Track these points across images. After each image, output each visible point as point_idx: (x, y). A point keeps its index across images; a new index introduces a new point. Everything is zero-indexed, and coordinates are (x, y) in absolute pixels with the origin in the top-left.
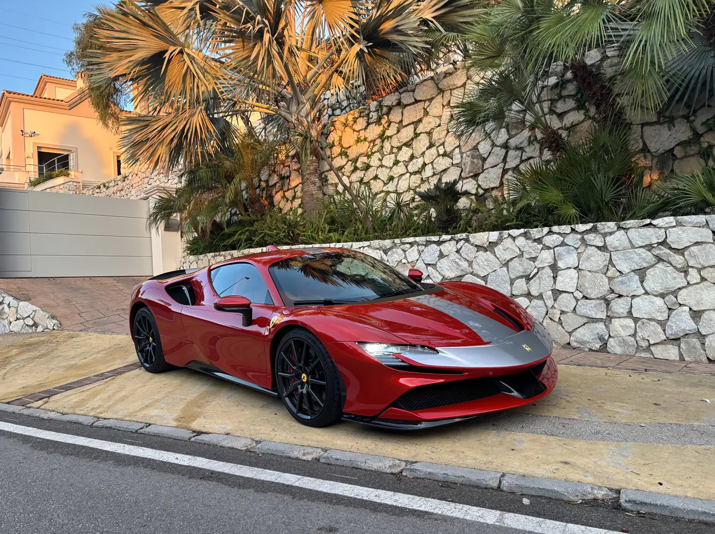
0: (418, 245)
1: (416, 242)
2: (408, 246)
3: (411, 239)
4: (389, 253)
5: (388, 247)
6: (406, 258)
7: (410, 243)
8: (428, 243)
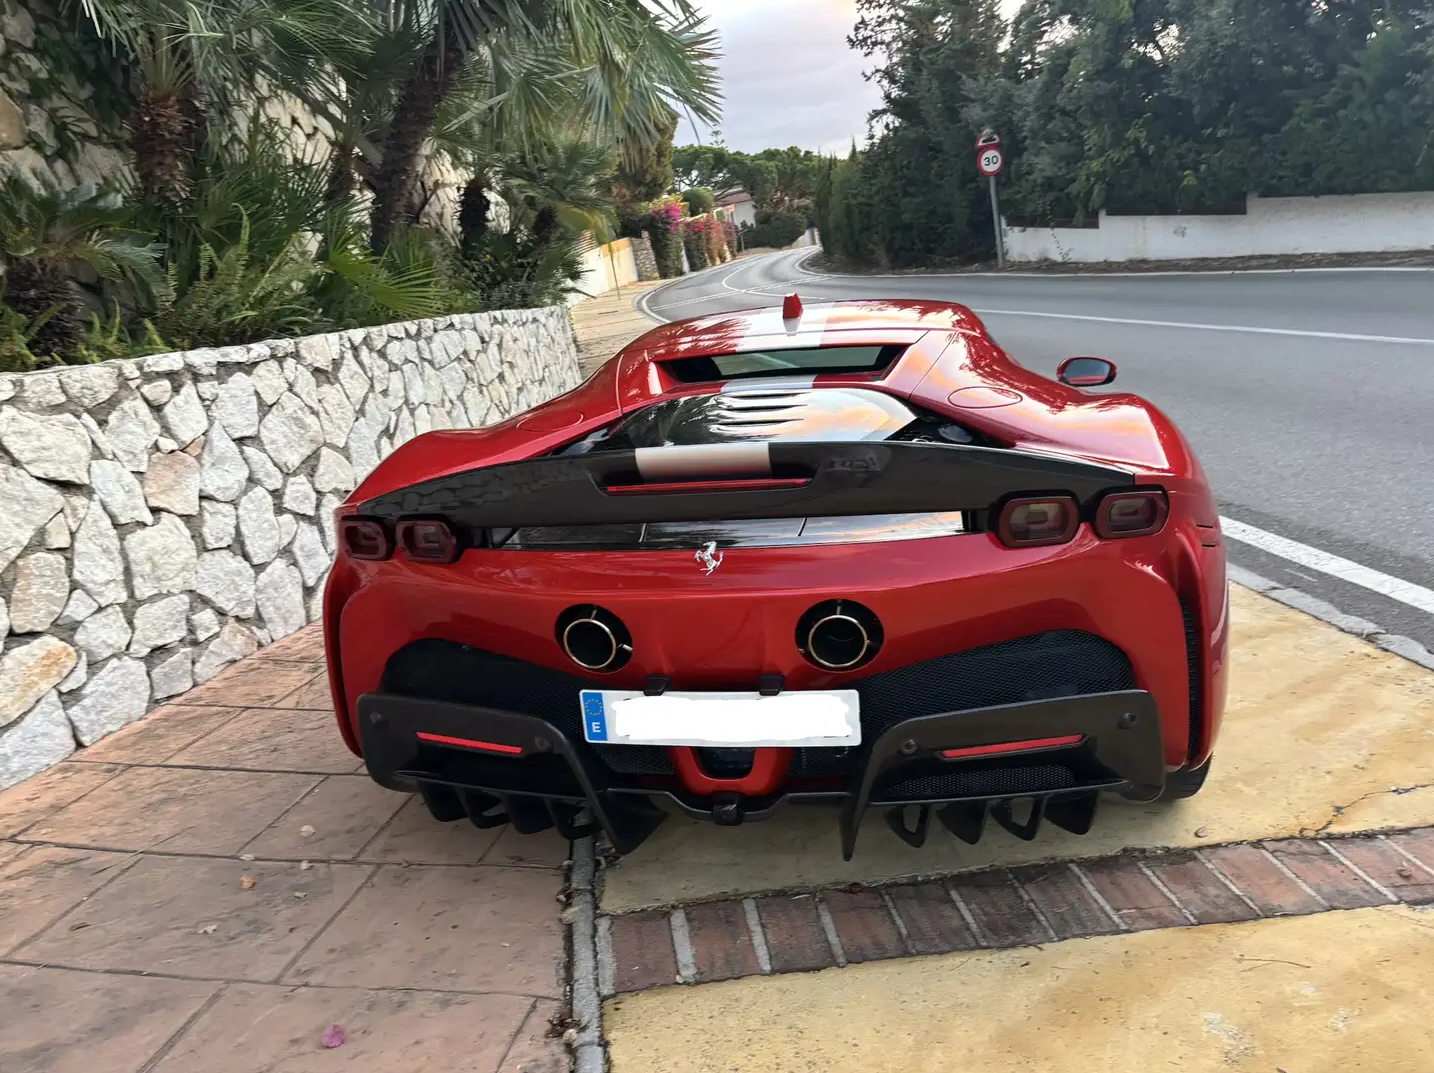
0: (197, 377)
1: (189, 367)
2: (166, 384)
3: (173, 360)
4: (113, 418)
5: (104, 396)
6: (167, 430)
7: (170, 375)
8: (225, 369)
